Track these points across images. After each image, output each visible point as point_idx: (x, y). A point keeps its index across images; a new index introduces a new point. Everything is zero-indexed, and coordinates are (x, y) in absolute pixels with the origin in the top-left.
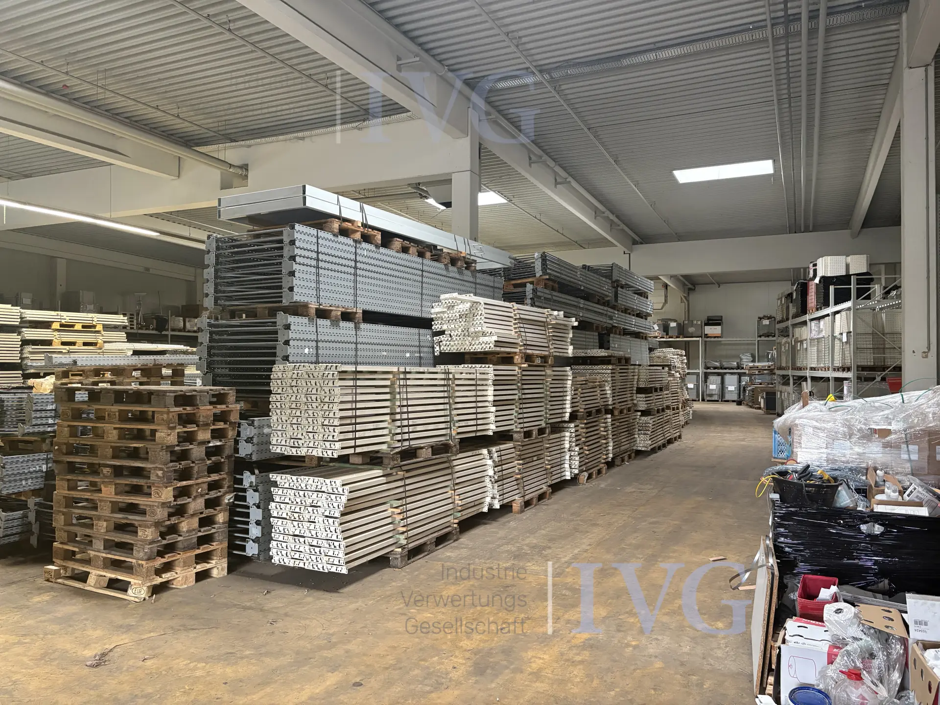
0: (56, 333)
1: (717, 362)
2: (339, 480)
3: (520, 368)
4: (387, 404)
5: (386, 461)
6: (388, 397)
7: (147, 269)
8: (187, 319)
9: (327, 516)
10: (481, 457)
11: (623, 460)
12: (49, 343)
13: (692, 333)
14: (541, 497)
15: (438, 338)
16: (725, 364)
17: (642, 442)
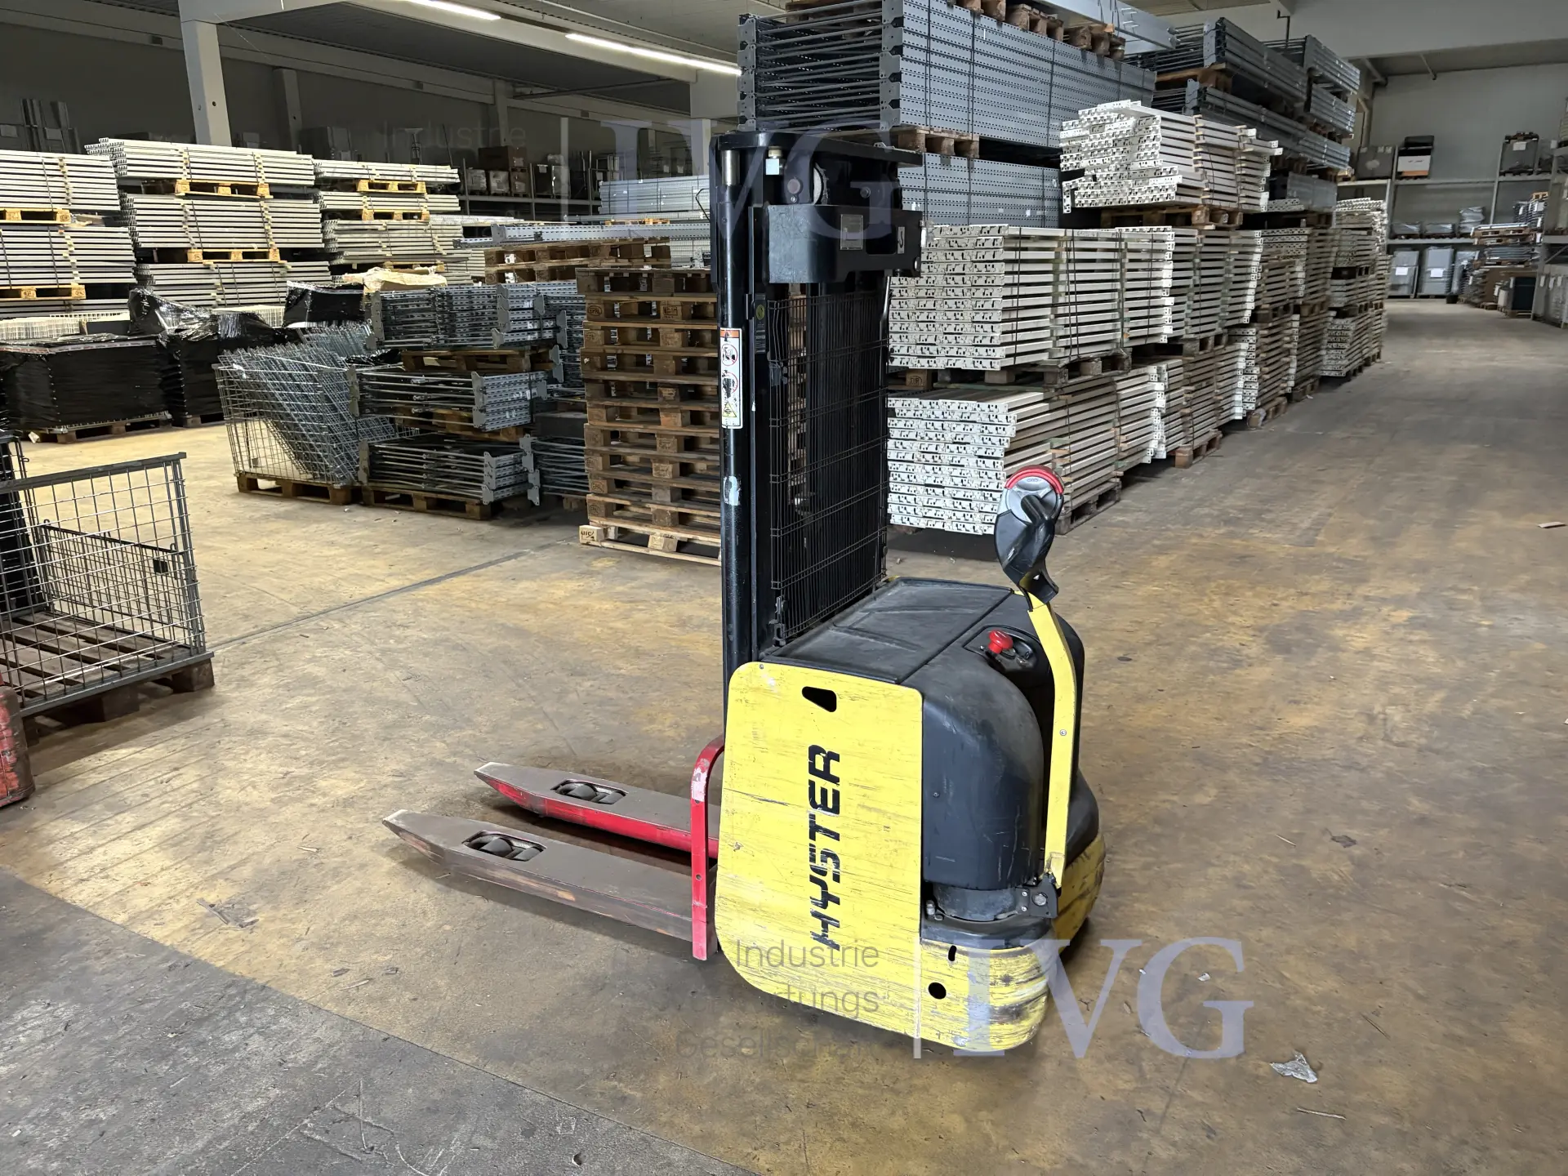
0: (365, 199)
1: (1414, 224)
2: (1002, 404)
3: (1200, 232)
4: (1048, 289)
5: (1048, 379)
6: (1049, 278)
7: (419, 84)
8: (492, 174)
9: (980, 457)
10: (1146, 378)
11: (1304, 393)
12: (356, 215)
13: (1373, 170)
14: (1211, 444)
15: (1070, 182)
16: (1430, 230)
17: (1332, 362)
